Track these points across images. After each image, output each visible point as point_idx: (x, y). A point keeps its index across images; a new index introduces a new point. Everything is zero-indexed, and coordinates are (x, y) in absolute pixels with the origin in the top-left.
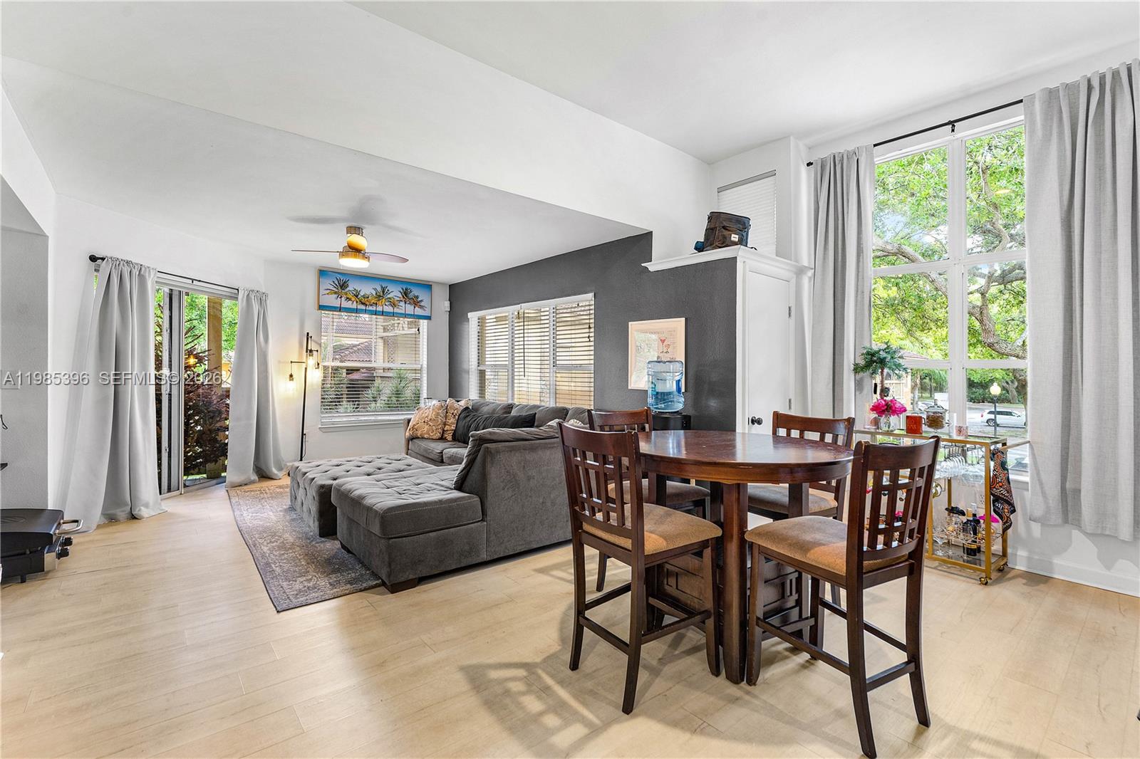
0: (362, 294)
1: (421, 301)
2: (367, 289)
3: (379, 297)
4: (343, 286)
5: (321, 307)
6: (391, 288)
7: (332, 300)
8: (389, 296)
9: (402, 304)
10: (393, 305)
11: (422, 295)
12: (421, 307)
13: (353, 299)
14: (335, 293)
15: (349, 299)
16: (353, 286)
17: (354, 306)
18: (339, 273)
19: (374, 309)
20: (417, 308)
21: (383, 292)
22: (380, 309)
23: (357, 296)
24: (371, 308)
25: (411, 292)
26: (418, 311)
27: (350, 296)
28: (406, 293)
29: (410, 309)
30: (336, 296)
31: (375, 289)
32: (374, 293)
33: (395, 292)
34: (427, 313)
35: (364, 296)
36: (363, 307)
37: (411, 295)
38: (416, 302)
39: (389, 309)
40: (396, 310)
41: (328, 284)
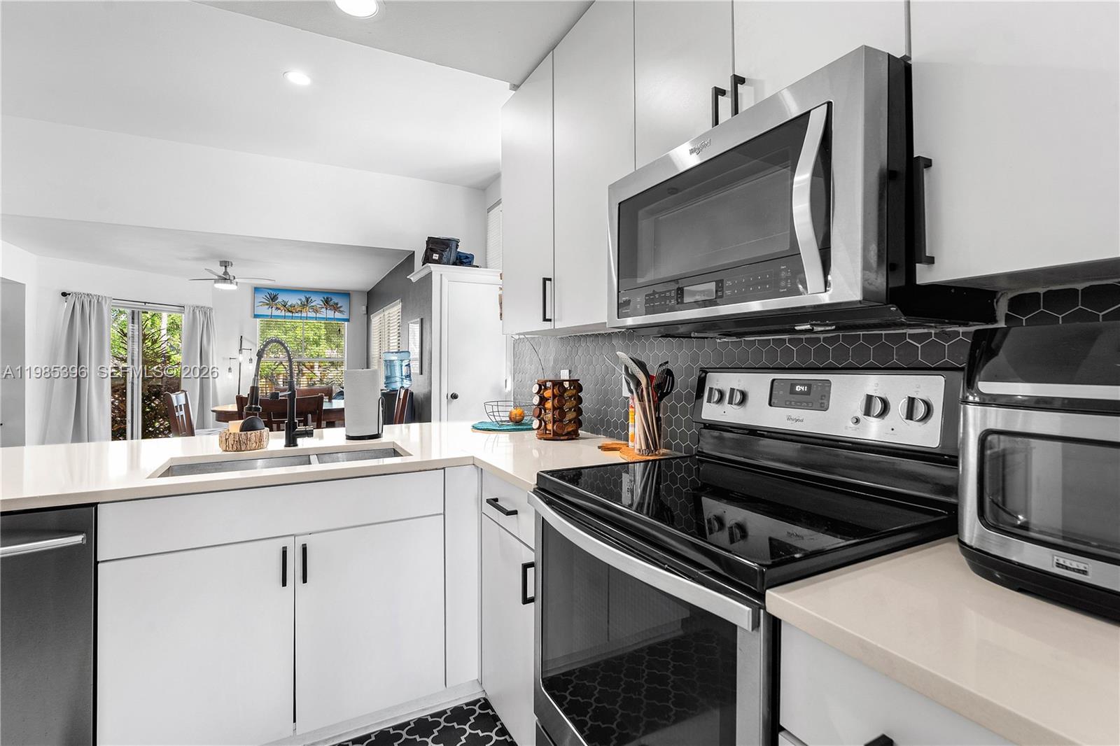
0: (289, 304)
1: (341, 307)
2: (293, 300)
3: (303, 306)
4: (274, 298)
5: (256, 316)
6: (313, 298)
7: (265, 310)
8: (312, 304)
9: (324, 310)
10: (316, 311)
11: (341, 302)
12: (341, 312)
13: (282, 308)
14: (267, 304)
15: (278, 309)
16: (281, 298)
17: (283, 314)
18: (271, 289)
19: (300, 315)
20: (336, 312)
21: (307, 302)
22: (304, 315)
23: (285, 306)
24: (296, 315)
25: (331, 300)
26: (338, 315)
27: (279, 306)
28: (327, 302)
29: (330, 314)
30: (268, 307)
31: (300, 300)
32: (299, 302)
33: (317, 301)
34: (345, 317)
35: (291, 306)
36: (290, 314)
37: (331, 303)
38: (336, 308)
39: (312, 314)
40: (318, 315)
41: (261, 297)
